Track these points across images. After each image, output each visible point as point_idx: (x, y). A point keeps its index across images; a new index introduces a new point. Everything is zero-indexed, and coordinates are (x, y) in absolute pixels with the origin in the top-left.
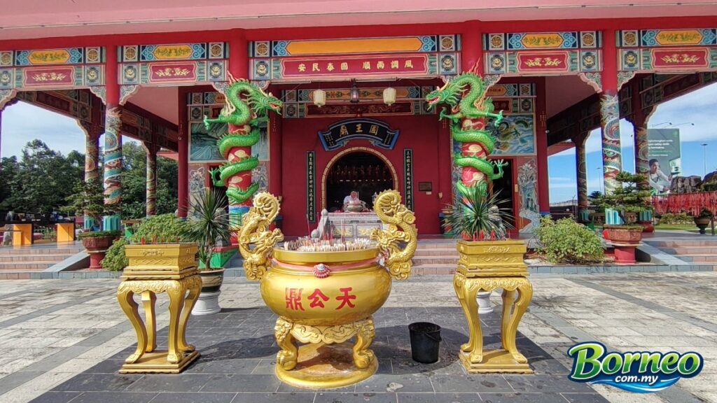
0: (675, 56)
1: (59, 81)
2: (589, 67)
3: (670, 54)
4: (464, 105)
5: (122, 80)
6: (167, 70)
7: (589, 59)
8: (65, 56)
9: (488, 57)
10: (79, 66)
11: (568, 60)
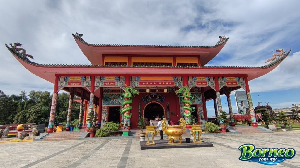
0: (231, 83)
1: (78, 85)
2: (212, 85)
3: (230, 82)
4: (184, 94)
5: (95, 85)
6: (108, 83)
7: (212, 83)
8: (80, 79)
9: (189, 82)
10: (84, 81)
11: (207, 83)
